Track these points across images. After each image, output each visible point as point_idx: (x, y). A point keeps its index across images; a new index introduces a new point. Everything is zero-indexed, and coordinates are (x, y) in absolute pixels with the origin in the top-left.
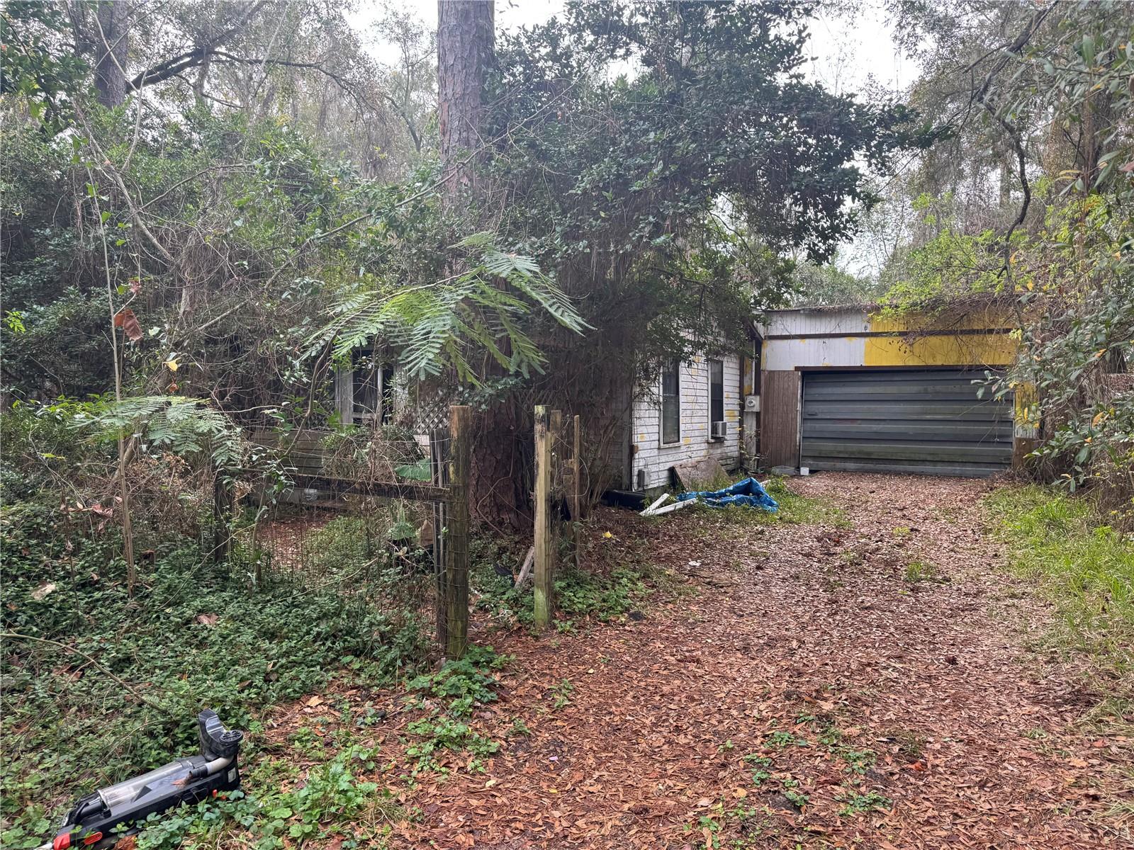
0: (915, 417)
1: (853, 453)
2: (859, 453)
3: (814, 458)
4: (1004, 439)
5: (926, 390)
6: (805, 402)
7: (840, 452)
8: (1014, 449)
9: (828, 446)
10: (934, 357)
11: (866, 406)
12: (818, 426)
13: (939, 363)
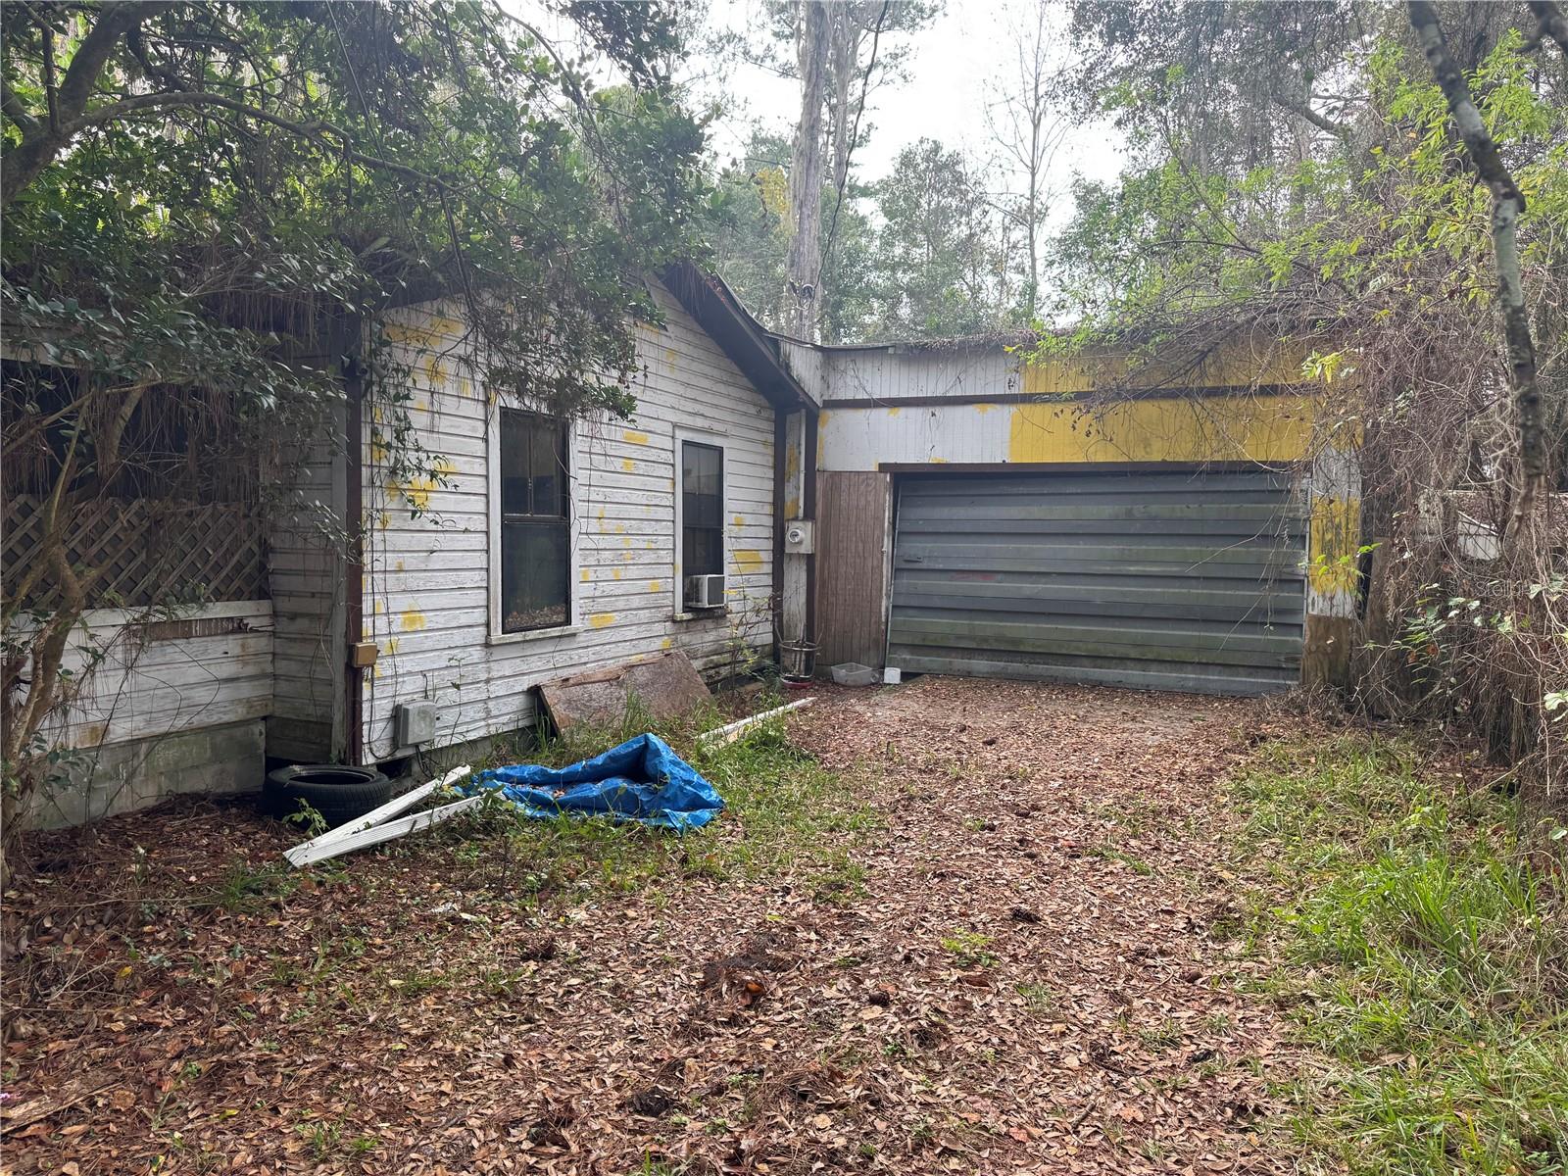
0: (1107, 569)
1: (985, 640)
2: (997, 640)
3: (914, 648)
4: (1286, 618)
5: (1129, 512)
6: (898, 535)
7: (960, 637)
8: (1304, 640)
9: (940, 625)
10: (1147, 444)
11: (1012, 546)
12: (923, 583)
13: (1157, 457)
